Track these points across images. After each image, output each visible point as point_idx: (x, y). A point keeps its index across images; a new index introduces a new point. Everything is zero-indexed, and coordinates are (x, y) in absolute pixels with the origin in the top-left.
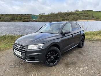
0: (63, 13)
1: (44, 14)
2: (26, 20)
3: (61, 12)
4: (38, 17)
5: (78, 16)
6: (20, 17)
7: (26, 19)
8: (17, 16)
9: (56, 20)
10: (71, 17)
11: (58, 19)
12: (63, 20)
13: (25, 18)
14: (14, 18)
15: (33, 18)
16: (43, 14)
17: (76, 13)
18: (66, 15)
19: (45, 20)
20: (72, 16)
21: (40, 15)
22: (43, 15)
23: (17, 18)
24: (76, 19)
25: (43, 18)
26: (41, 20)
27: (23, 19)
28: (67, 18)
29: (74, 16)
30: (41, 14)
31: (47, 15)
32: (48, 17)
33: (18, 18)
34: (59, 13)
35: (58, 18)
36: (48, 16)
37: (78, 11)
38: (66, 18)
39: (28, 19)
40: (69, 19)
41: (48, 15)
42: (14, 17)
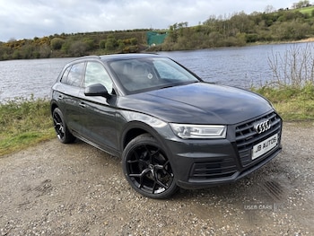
0: (250, 18)
1: (186, 24)
2: (131, 47)
3: (243, 14)
4: (167, 37)
5: (305, 25)
6: (113, 39)
7: (130, 43)
8: (105, 38)
9: (226, 40)
10: (279, 29)
11: (233, 39)
12: (248, 41)
13: (126, 43)
14: (95, 44)
15: (150, 42)
16: (180, 25)
17: (297, 12)
18: (263, 23)
19: (189, 44)
20: (285, 23)
21: (171, 28)
22: (182, 29)
23: (104, 43)
24: (297, 35)
25: (180, 39)
26: (176, 45)
27: (121, 44)
28: (265, 32)
29: (292, 23)
30: (175, 26)
31: (194, 28)
32: (197, 35)
33: (108, 42)
34: (235, 18)
35: (231, 35)
36: (199, 29)
37: (308, 5)
38: (261, 32)
39: (135, 43)
40: (273, 36)
41: (200, 27)
42: (95, 41)
